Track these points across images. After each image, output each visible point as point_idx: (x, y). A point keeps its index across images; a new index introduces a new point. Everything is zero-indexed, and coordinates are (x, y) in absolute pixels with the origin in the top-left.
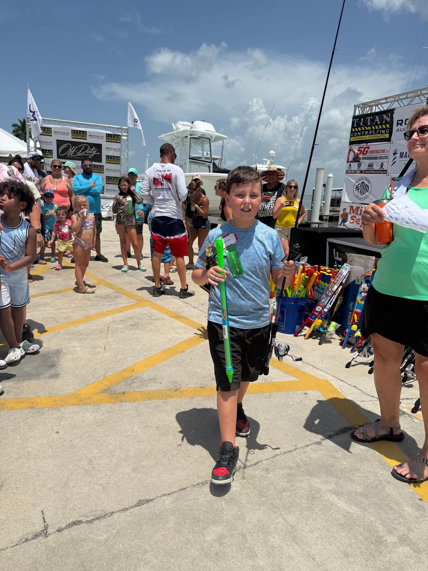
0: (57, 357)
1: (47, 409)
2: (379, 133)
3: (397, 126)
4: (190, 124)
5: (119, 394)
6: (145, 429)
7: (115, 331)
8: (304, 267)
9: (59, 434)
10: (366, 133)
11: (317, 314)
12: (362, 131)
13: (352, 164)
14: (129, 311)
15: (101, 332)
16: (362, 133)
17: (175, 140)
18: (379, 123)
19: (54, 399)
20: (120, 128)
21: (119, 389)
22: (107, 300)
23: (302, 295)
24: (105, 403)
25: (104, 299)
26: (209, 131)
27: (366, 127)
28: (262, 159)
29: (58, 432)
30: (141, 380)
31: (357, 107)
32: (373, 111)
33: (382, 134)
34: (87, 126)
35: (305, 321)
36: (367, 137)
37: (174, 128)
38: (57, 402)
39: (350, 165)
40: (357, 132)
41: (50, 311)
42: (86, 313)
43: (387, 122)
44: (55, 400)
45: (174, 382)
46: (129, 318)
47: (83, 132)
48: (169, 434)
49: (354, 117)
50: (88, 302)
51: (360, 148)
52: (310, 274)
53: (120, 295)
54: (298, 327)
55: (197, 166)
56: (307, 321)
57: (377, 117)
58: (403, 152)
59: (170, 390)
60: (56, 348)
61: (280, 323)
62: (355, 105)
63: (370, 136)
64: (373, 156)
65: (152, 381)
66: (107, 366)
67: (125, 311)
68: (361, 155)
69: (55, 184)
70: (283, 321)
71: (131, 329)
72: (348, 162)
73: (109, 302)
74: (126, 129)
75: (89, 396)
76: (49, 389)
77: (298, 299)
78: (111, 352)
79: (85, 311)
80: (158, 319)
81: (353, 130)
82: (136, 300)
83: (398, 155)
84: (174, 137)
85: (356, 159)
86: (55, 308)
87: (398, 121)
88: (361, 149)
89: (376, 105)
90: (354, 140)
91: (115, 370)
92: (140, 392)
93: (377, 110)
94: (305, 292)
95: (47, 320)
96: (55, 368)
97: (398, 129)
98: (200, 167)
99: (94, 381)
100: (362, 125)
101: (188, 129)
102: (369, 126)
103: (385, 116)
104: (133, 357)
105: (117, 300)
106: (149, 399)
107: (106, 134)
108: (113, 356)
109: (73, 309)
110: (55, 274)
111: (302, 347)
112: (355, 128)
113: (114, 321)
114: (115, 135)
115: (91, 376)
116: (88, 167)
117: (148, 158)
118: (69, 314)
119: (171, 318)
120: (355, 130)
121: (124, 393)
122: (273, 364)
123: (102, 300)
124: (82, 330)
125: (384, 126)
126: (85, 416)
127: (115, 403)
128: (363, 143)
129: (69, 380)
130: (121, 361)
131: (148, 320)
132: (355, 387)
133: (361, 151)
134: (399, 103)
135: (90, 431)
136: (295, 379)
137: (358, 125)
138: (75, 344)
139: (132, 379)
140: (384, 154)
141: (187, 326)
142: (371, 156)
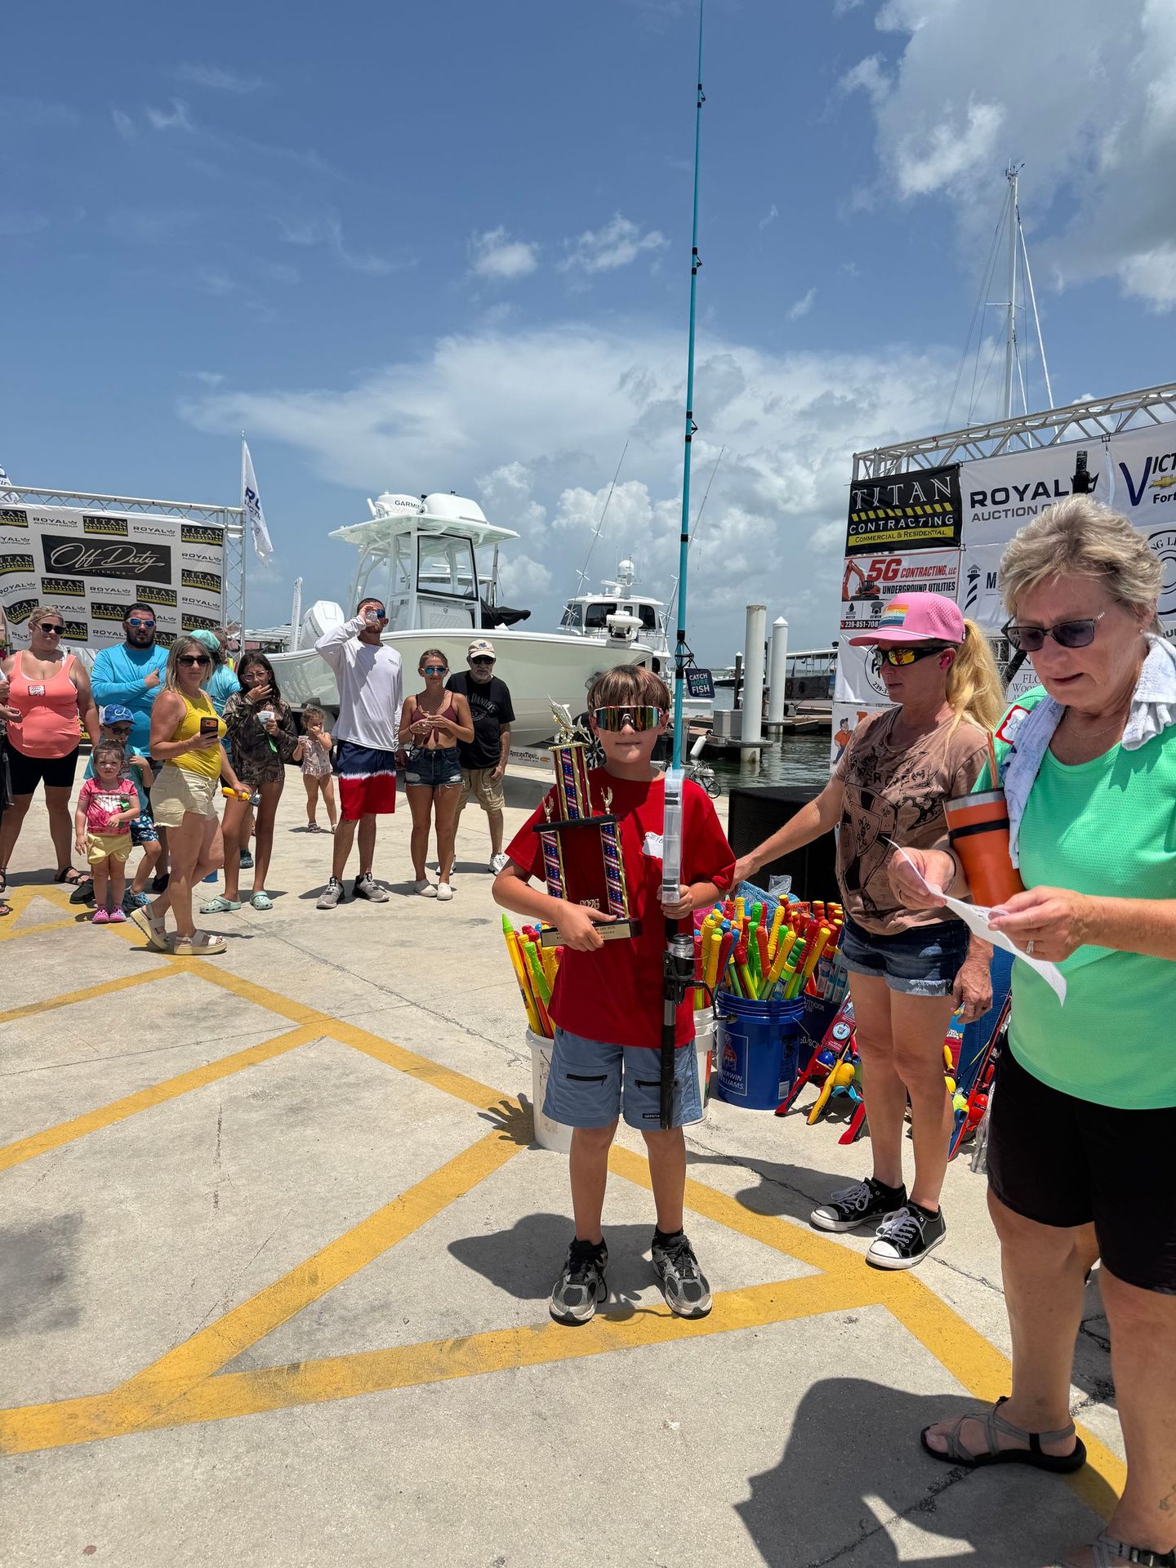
0: (69, 1245)
1: (48, 1453)
2: (925, 525)
3: (973, 506)
4: (416, 501)
5: (279, 1371)
6: (378, 1508)
7: (240, 1135)
8: (787, 910)
9: (95, 1555)
10: (891, 523)
11: (838, 1047)
12: (878, 519)
13: (855, 603)
14: (276, 1060)
15: (199, 1140)
16: (878, 526)
17: (375, 541)
18: (923, 499)
19: (70, 1410)
20: (222, 511)
21: (280, 1350)
22: (204, 1024)
23: (792, 992)
24: (240, 1410)
25: (198, 1019)
26: (469, 519)
27: (889, 511)
28: (602, 583)
29: (90, 1550)
30: (343, 1312)
31: (861, 458)
32: (904, 471)
33: (933, 526)
34: (127, 505)
35: (804, 1066)
36: (894, 536)
37: (374, 510)
38: (81, 1422)
39: (852, 608)
40: (866, 523)
41: (35, 1075)
42: (147, 1075)
43: (943, 498)
44: (74, 1416)
45: (444, 1315)
46: (279, 1087)
47: (116, 520)
48: (460, 1520)
49: (856, 485)
50: (148, 1035)
51: (875, 563)
52: (808, 931)
53: (242, 1005)
54: (784, 1087)
55: (438, 610)
56: (810, 1069)
57: (917, 485)
58: (995, 574)
59: (439, 1344)
60: (62, 1210)
61: (732, 1076)
62: (855, 455)
63: (902, 532)
64: (915, 583)
65: (377, 1315)
66: (231, 1266)
67: (265, 1059)
68: (881, 580)
69: (39, 676)
70: (739, 1072)
71: (291, 1126)
72: (844, 600)
73: (211, 1029)
74: (237, 513)
75: (185, 1388)
76: (48, 1373)
77: (779, 1004)
78: (236, 1215)
79: (143, 1068)
80: (367, 1082)
81: (855, 518)
82: (294, 1019)
83: (981, 581)
84: (373, 534)
85: (867, 592)
86: (49, 1063)
87: (973, 494)
88: (877, 566)
89: (911, 455)
90: (860, 543)
91: (258, 1279)
92: (345, 1359)
93: (914, 468)
94: (800, 982)
95: (28, 1108)
96: (65, 1287)
97: (976, 515)
98: (446, 611)
99: (193, 1329)
100: (876, 504)
101: (411, 515)
102: (896, 507)
103: (937, 483)
104: (308, 1226)
105: (237, 1022)
106: (378, 1385)
107: (183, 526)
108: (246, 1229)
109: (105, 1061)
110: (42, 943)
111: (806, 1153)
112: (858, 512)
113: (236, 1097)
114: (206, 529)
115: (184, 1310)
116: (143, 626)
117: (299, 590)
118: (95, 1082)
119: (406, 1075)
120: (859, 517)
121: (295, 1367)
122: (736, 1222)
123: (191, 1025)
124: (138, 1138)
125: (938, 508)
126: (177, 1472)
127: (270, 1409)
128: (882, 551)
129: (112, 1330)
130: (270, 1245)
131: (338, 1087)
132: (983, 1281)
133: (880, 570)
134: (967, 450)
135: (201, 1535)
136: (809, 1270)
137: (868, 504)
138: (124, 1190)
139: (313, 1312)
140: (944, 577)
141: (461, 1101)
142: (907, 584)
